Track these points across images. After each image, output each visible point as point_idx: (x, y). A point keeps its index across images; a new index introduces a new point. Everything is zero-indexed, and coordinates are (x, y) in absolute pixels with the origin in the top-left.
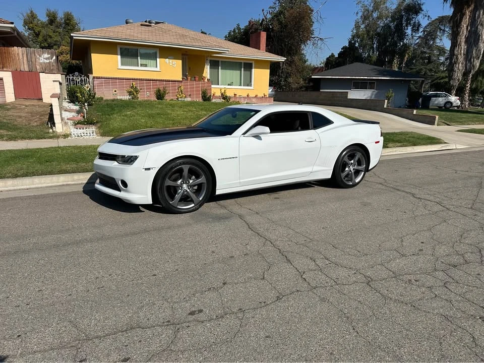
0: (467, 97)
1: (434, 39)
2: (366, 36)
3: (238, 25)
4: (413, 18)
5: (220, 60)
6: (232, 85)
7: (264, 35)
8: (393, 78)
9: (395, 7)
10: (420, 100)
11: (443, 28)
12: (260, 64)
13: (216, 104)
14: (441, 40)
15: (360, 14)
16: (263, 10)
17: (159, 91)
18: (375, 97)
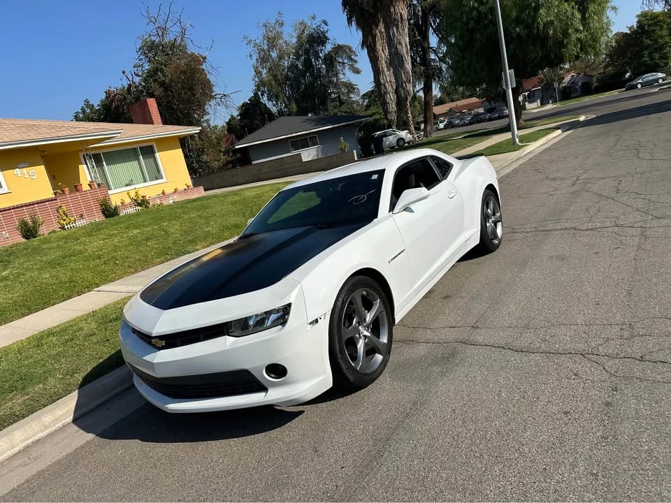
0: (412, 127)
1: (336, 75)
2: (273, 83)
3: (87, 101)
4: (322, 50)
5: (101, 152)
6: (133, 184)
7: (152, 103)
8: (336, 126)
9: (296, 40)
10: (372, 146)
11: (341, 60)
12: (165, 143)
13: (129, 216)
14: (344, 74)
15: (255, 56)
16: (124, 72)
17: (24, 224)
18: (322, 154)
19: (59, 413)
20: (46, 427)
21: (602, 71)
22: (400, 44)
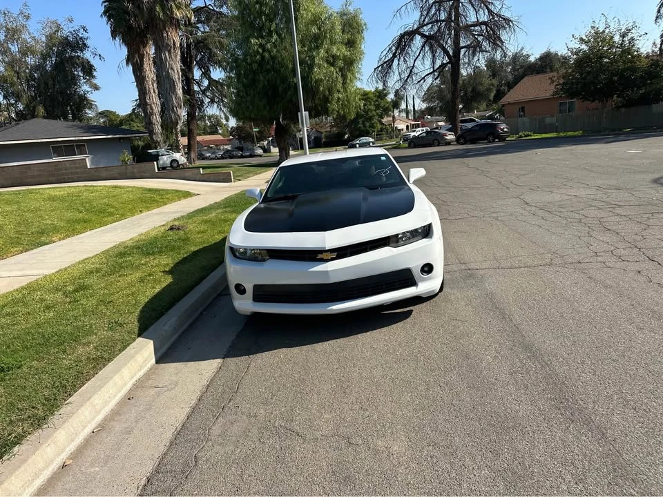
9: (46, 39)
19: (139, 359)
20: (141, 367)
21: (329, 129)
22: (172, 69)
